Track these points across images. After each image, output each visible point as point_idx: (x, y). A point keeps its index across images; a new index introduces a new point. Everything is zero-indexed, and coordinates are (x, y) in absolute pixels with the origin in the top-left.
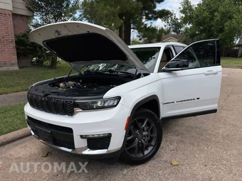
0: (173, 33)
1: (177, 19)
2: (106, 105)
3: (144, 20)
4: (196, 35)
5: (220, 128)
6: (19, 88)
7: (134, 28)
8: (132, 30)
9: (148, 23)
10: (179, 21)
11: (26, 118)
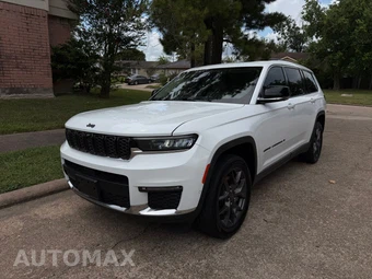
0: (291, 50)
1: (298, 28)
2: (177, 145)
3: (243, 29)
4: (327, 54)
5: (348, 195)
6: (54, 124)
7: (227, 41)
8: (224, 43)
9: (251, 34)
10: (301, 32)
11: (63, 162)
